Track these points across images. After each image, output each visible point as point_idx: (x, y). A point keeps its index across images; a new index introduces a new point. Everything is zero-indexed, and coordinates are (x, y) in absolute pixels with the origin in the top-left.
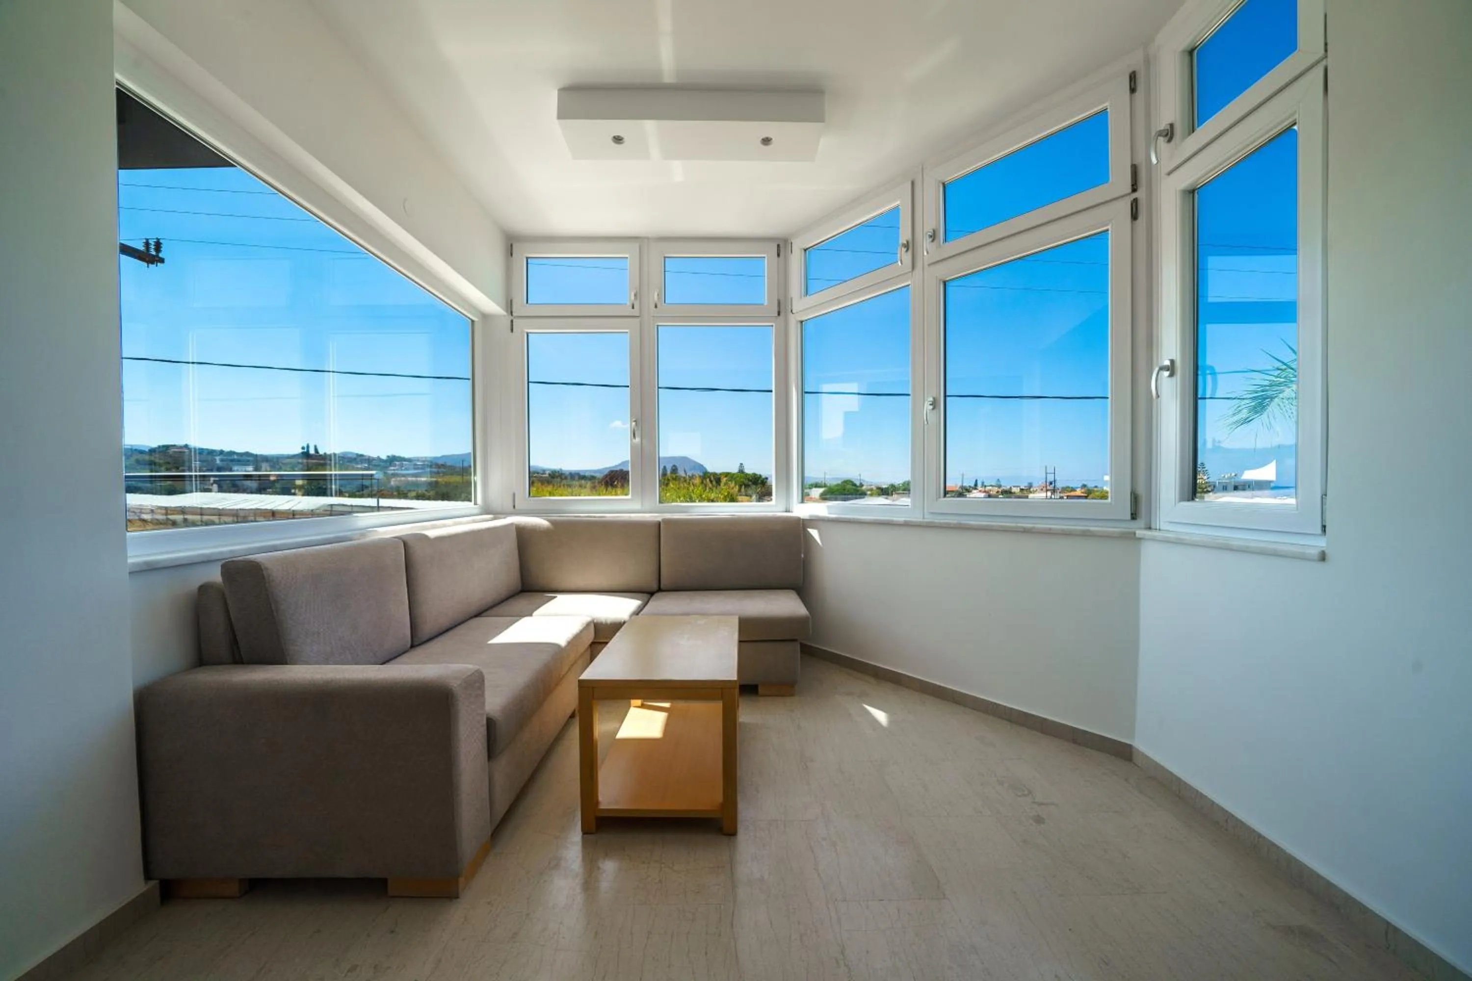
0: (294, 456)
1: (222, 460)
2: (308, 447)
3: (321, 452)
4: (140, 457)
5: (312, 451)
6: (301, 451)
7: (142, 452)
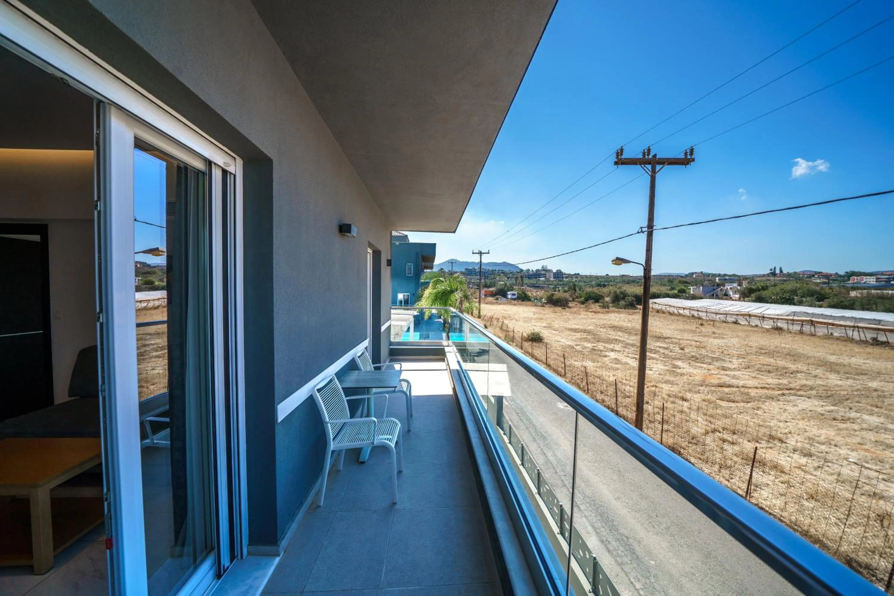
0: (764, 276)
1: (719, 280)
2: (775, 268)
3: (785, 271)
4: (681, 279)
5: (778, 271)
6: (769, 272)
7: (682, 277)
